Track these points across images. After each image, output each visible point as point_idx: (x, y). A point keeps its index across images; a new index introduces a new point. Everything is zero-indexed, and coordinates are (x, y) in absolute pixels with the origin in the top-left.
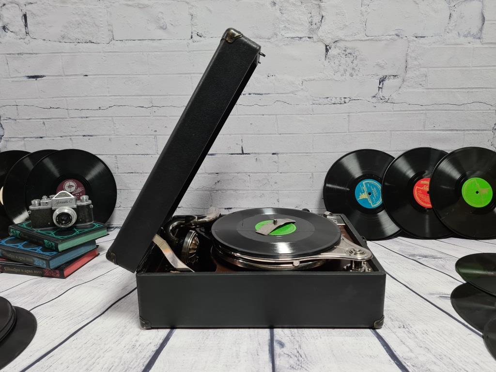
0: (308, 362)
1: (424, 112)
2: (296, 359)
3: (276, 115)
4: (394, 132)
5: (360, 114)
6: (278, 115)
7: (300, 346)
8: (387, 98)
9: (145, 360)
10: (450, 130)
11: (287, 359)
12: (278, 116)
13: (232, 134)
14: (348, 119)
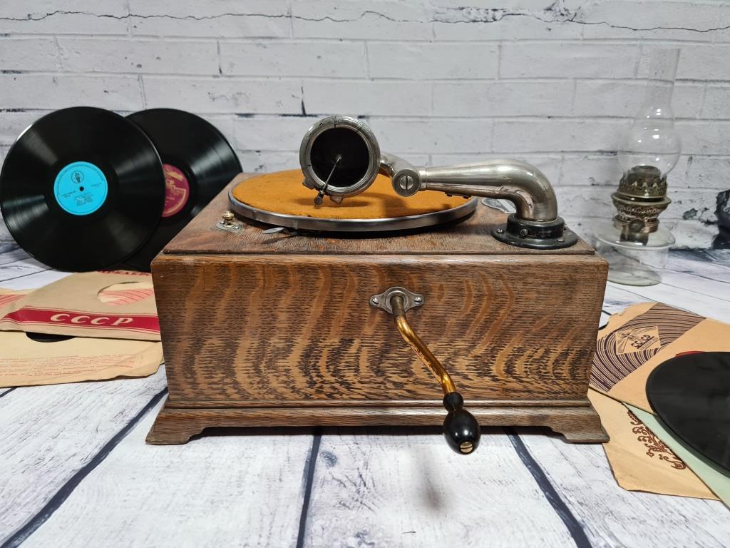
0: (376, 494)
1: (638, 43)
2: (354, 489)
3: (365, 40)
4: (580, 81)
5: (521, 43)
6: (369, 40)
7: (366, 464)
8: (573, 12)
9: (51, 488)
10: (681, 80)
11: (337, 490)
12: (369, 43)
13: (283, 76)
14: (498, 53)
